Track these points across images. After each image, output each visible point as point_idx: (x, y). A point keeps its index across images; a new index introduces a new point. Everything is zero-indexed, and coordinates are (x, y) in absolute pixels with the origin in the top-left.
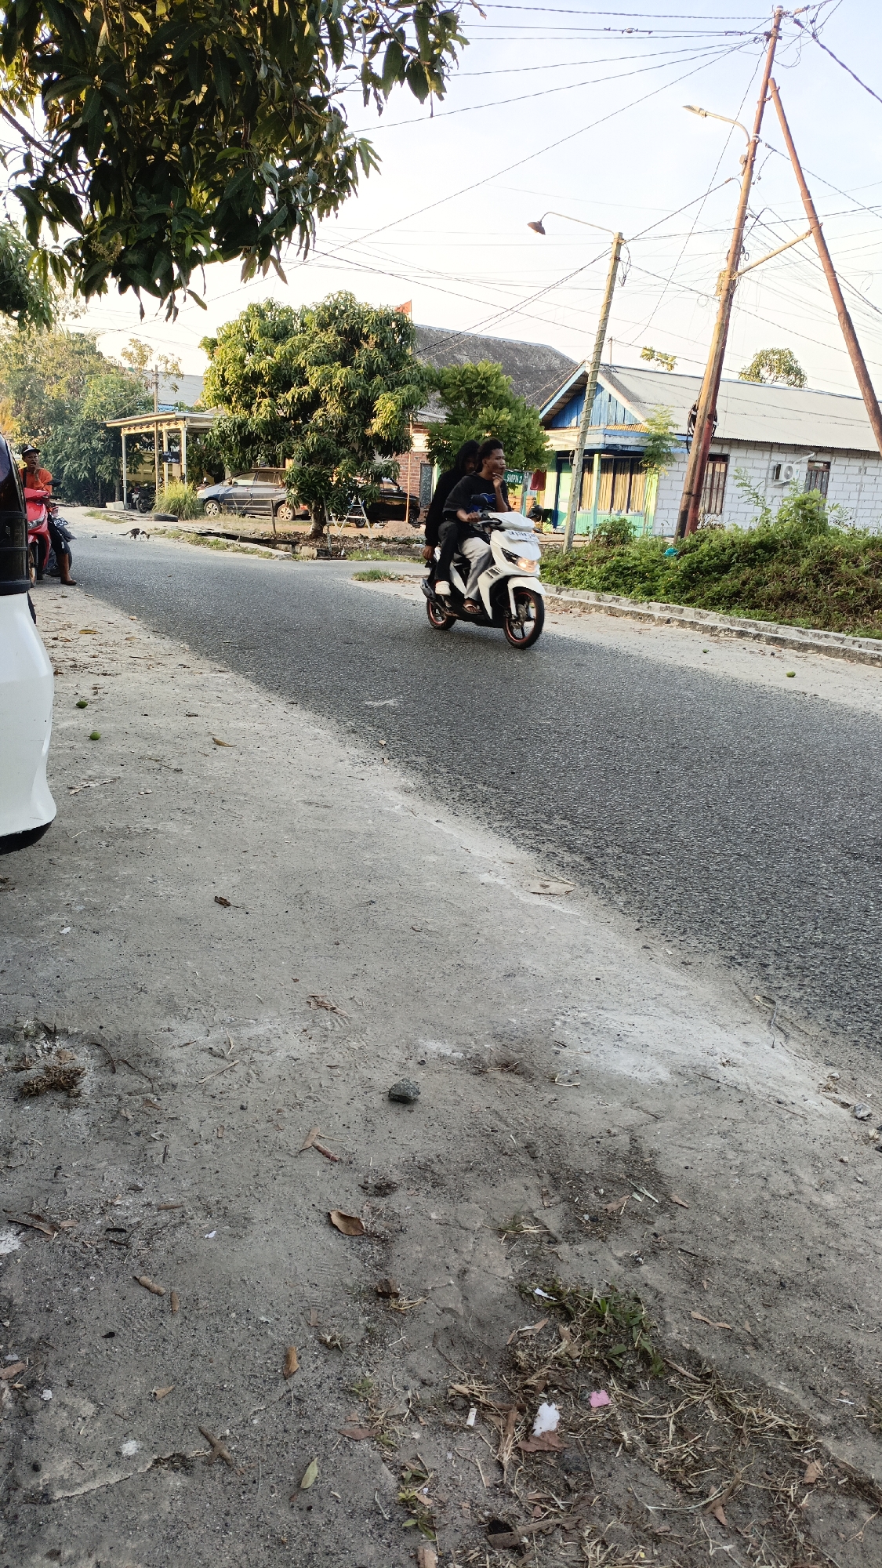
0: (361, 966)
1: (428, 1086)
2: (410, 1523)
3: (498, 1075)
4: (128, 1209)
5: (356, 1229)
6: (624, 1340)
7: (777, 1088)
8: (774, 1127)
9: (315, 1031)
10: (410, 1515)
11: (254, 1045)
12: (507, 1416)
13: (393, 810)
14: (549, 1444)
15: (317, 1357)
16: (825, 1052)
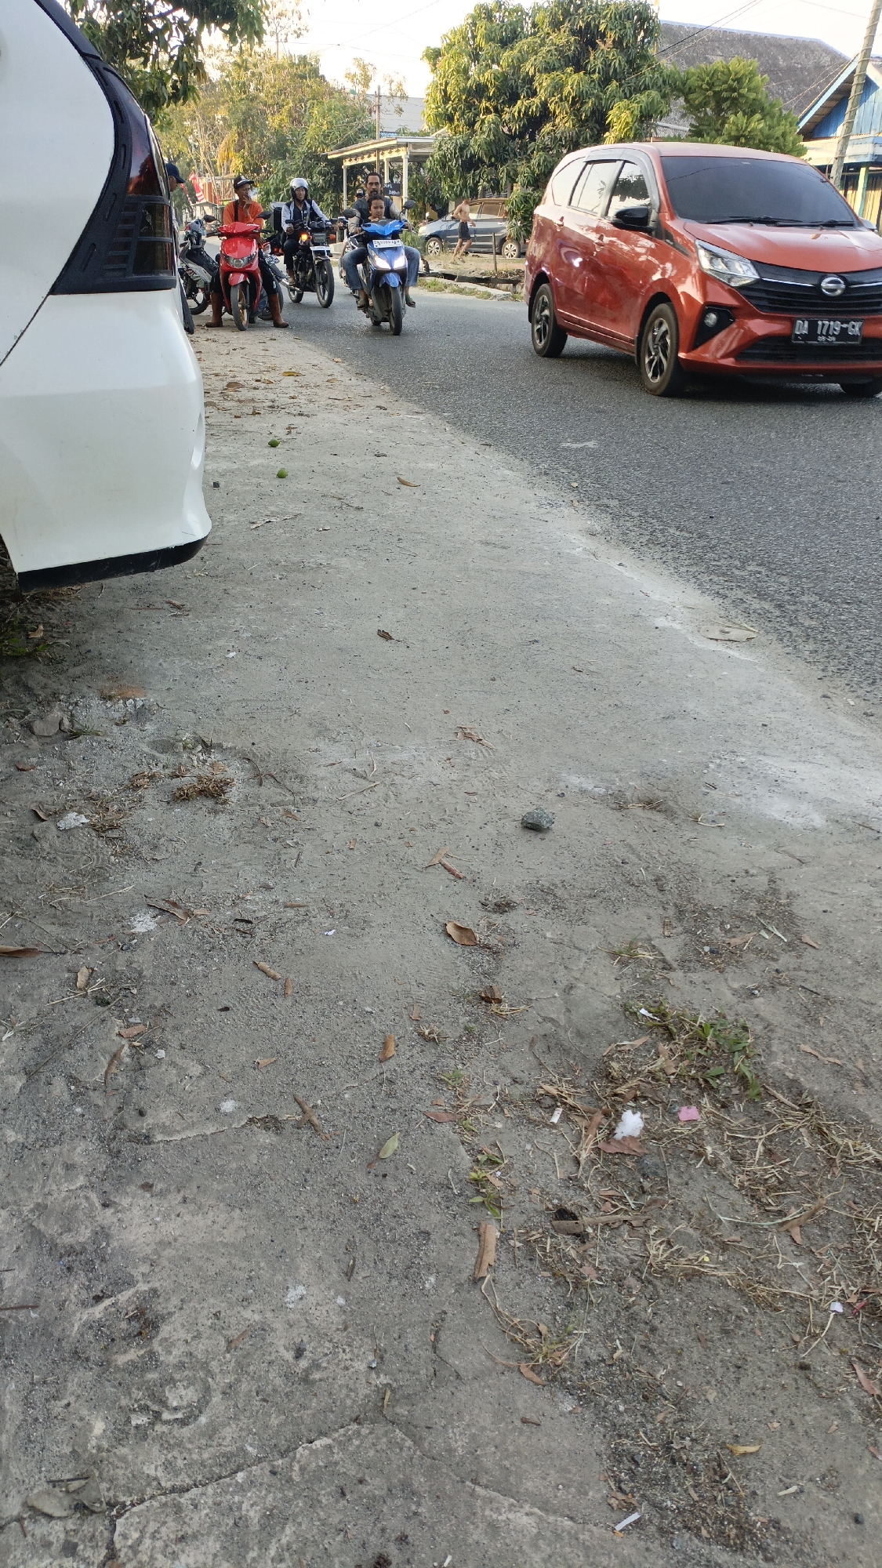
0: (515, 702)
1: (562, 817)
2: (478, 1199)
3: (640, 812)
4: (256, 904)
5: (469, 939)
6: (724, 1064)
9: (458, 760)
10: (478, 1193)
11: (396, 769)
12: (591, 1119)
13: (573, 552)
14: (630, 1149)
15: (413, 1046)
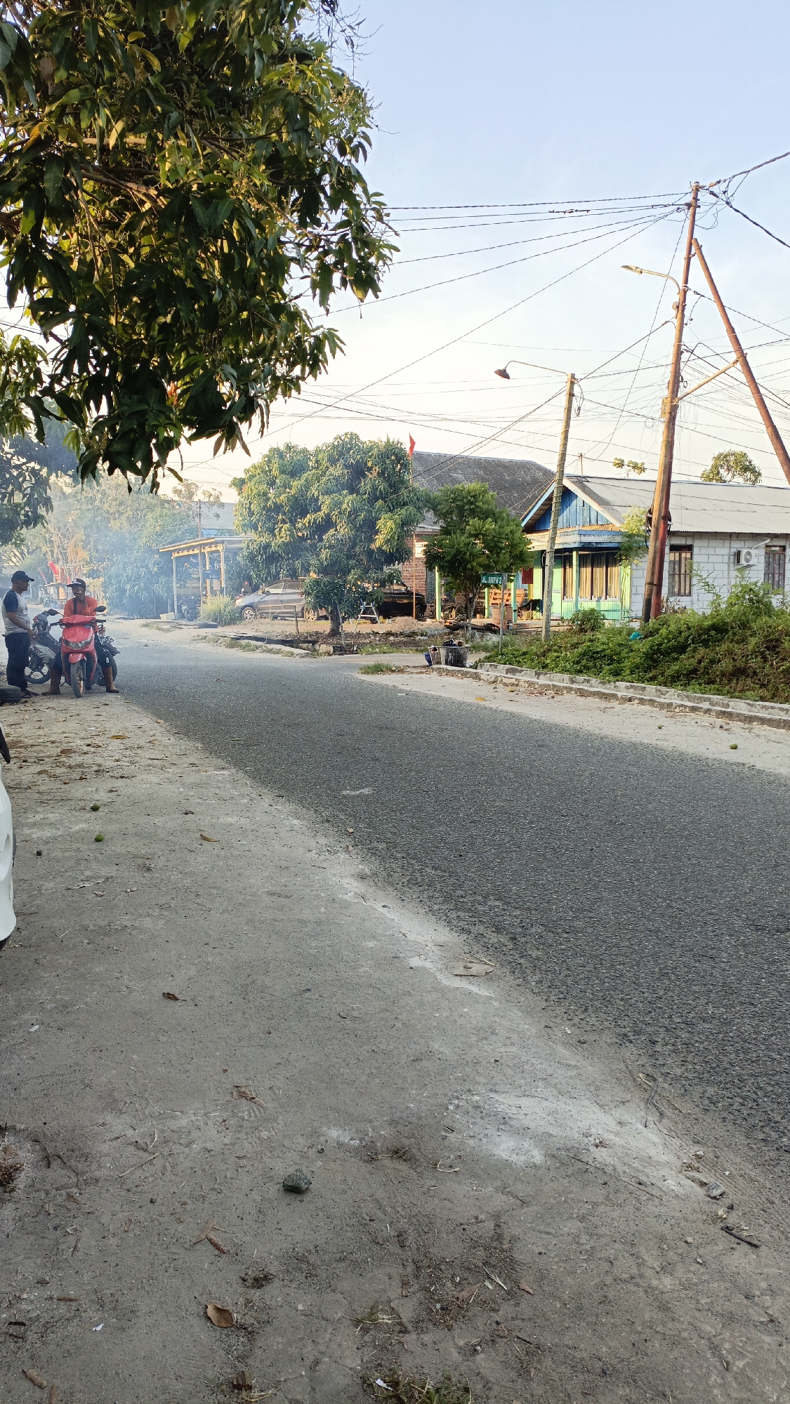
0: (286, 1055)
1: (318, 1173)
3: (387, 1162)
4: (32, 1303)
5: (226, 1320)
7: (641, 1168)
8: (629, 1209)
9: (232, 1122)
11: (175, 1137)
13: (345, 897)
16: (696, 1129)
